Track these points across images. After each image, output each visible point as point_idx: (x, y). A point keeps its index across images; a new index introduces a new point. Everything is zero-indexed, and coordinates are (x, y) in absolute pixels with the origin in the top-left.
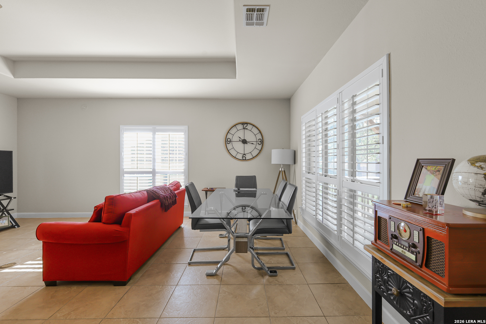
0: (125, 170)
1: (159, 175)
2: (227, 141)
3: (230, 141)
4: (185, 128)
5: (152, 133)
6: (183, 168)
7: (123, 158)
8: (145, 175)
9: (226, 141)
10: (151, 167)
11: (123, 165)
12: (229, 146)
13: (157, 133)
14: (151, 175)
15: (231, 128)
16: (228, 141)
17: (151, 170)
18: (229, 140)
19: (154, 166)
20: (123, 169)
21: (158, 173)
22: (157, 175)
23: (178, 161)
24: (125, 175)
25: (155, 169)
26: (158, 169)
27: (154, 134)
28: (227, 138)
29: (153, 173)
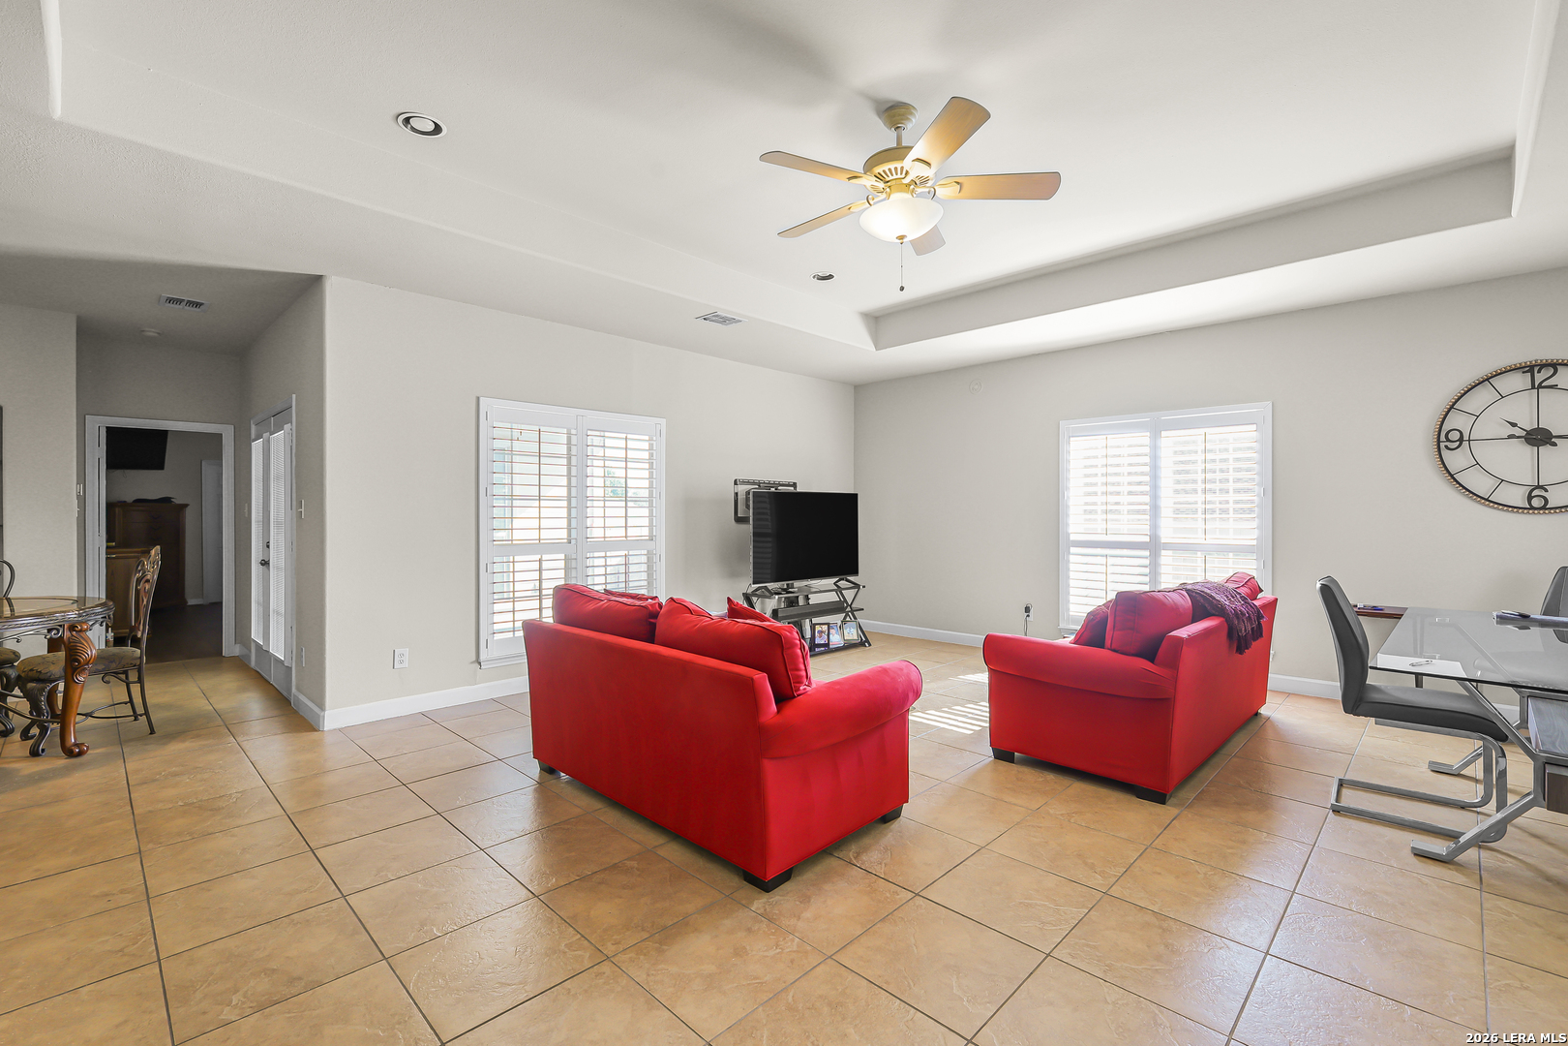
0: (1073, 537)
1: (1170, 553)
2: (1443, 438)
3: (1461, 440)
4: (1263, 408)
5: (1148, 434)
6: (1255, 534)
7: (1068, 507)
8: (1125, 552)
9: (1439, 442)
10: (1146, 529)
11: (1067, 525)
12: (1456, 460)
13: (1164, 433)
14: (1147, 553)
15: (1466, 392)
16: (1448, 440)
17: (1147, 539)
18: (1455, 436)
19: (1154, 527)
20: (1068, 535)
21: (1168, 546)
22: (1163, 552)
23: (1231, 515)
24: (1073, 550)
25: (1159, 537)
26: (1166, 535)
27: (1156, 435)
28: (1446, 427)
29: (1154, 546)
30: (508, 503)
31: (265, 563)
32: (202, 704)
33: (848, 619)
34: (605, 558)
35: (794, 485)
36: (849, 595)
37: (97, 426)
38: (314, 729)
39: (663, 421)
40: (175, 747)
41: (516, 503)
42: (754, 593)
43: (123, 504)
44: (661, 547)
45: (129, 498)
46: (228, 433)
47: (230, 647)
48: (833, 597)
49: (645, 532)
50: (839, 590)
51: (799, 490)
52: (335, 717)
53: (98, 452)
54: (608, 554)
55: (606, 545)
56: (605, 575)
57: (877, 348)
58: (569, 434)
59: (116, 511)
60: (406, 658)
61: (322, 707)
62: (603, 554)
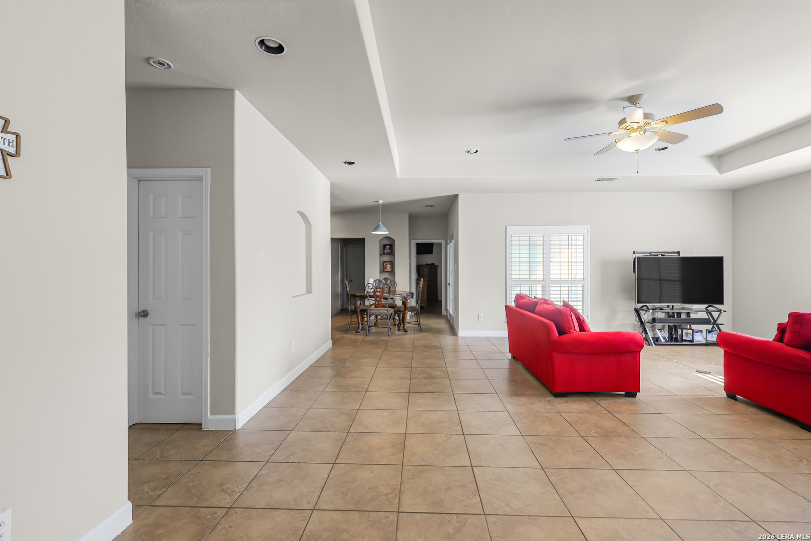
30: (518, 264)
31: (449, 284)
32: (433, 326)
33: (714, 329)
34: (560, 287)
35: (678, 253)
36: (715, 315)
37: (414, 242)
38: (456, 336)
39: (589, 227)
40: (425, 334)
41: (521, 264)
42: (641, 308)
43: (422, 265)
44: (588, 284)
45: (424, 263)
46: (443, 242)
47: (444, 313)
48: (704, 315)
49: (581, 276)
50: (710, 313)
51: (682, 255)
52: (461, 333)
53: (414, 250)
54: (562, 285)
55: (560, 282)
56: (560, 294)
57: (720, 172)
58: (543, 236)
59: (419, 268)
60: (482, 318)
61: (458, 330)
62: (559, 285)
